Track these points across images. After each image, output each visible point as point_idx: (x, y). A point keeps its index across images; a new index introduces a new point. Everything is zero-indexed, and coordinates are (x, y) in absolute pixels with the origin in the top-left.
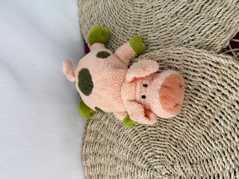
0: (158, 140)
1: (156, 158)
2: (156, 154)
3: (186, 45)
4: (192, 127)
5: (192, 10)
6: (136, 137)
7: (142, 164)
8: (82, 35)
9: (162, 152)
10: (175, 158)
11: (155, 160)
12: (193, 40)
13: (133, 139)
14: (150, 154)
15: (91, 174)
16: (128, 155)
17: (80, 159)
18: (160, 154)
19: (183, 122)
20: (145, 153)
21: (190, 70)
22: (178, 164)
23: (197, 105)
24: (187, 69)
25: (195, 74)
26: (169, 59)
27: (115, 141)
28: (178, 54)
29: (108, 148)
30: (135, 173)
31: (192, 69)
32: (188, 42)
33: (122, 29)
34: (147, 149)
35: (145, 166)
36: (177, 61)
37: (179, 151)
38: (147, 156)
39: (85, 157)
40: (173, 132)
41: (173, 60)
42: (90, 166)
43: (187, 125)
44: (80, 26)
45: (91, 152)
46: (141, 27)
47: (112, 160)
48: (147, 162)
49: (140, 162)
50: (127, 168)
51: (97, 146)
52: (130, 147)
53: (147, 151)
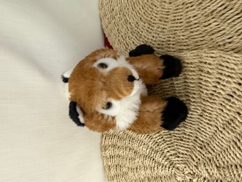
0: (182, 140)
1: (179, 157)
2: (179, 153)
3: (222, 48)
4: (221, 132)
5: (231, 9)
7: (163, 161)
8: (102, 29)
9: (186, 152)
10: (199, 159)
11: (177, 159)
12: (230, 43)
13: (154, 136)
14: (173, 152)
15: (110, 163)
16: (148, 151)
17: (99, 150)
18: (183, 154)
19: (211, 125)
20: (166, 150)
21: (225, 75)
22: (202, 166)
23: (229, 110)
24: (221, 74)
25: (230, 79)
26: (201, 62)
27: (134, 135)
28: (212, 57)
29: (127, 142)
30: (156, 168)
31: (227, 74)
32: (224, 45)
33: (147, 25)
34: (169, 147)
35: (166, 163)
36: (210, 64)
37: (204, 153)
38: (169, 154)
39: (104, 148)
40: (199, 134)
41: (206, 63)
43: (216, 129)
44: (101, 19)
45: (110, 143)
46: (169, 24)
47: (131, 154)
48: (168, 159)
49: (161, 159)
50: (147, 162)
51: (116, 139)
52: (151, 143)
53: (169, 149)
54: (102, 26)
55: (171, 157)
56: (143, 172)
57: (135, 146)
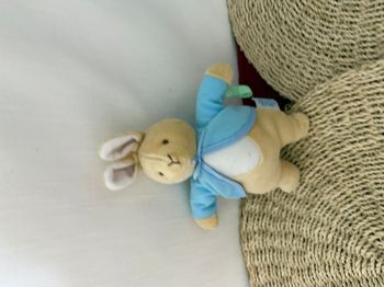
6: (349, 206)
7: (363, 251)
8: (235, 39)
13: (342, 210)
14: (381, 234)
15: (256, 263)
16: (330, 236)
20: (367, 232)
27: (303, 211)
29: (288, 224)
30: (348, 266)
34: (373, 226)
35: (369, 254)
38: (373, 238)
39: (244, 237)
42: (254, 251)
44: (231, 22)
45: (256, 228)
46: (363, 15)
47: (297, 245)
48: (372, 247)
49: (358, 248)
50: (330, 256)
51: (266, 220)
52: (335, 222)
53: (374, 229)
54: (233, 33)
55: (378, 243)
56: (321, 274)
57: (305, 229)
